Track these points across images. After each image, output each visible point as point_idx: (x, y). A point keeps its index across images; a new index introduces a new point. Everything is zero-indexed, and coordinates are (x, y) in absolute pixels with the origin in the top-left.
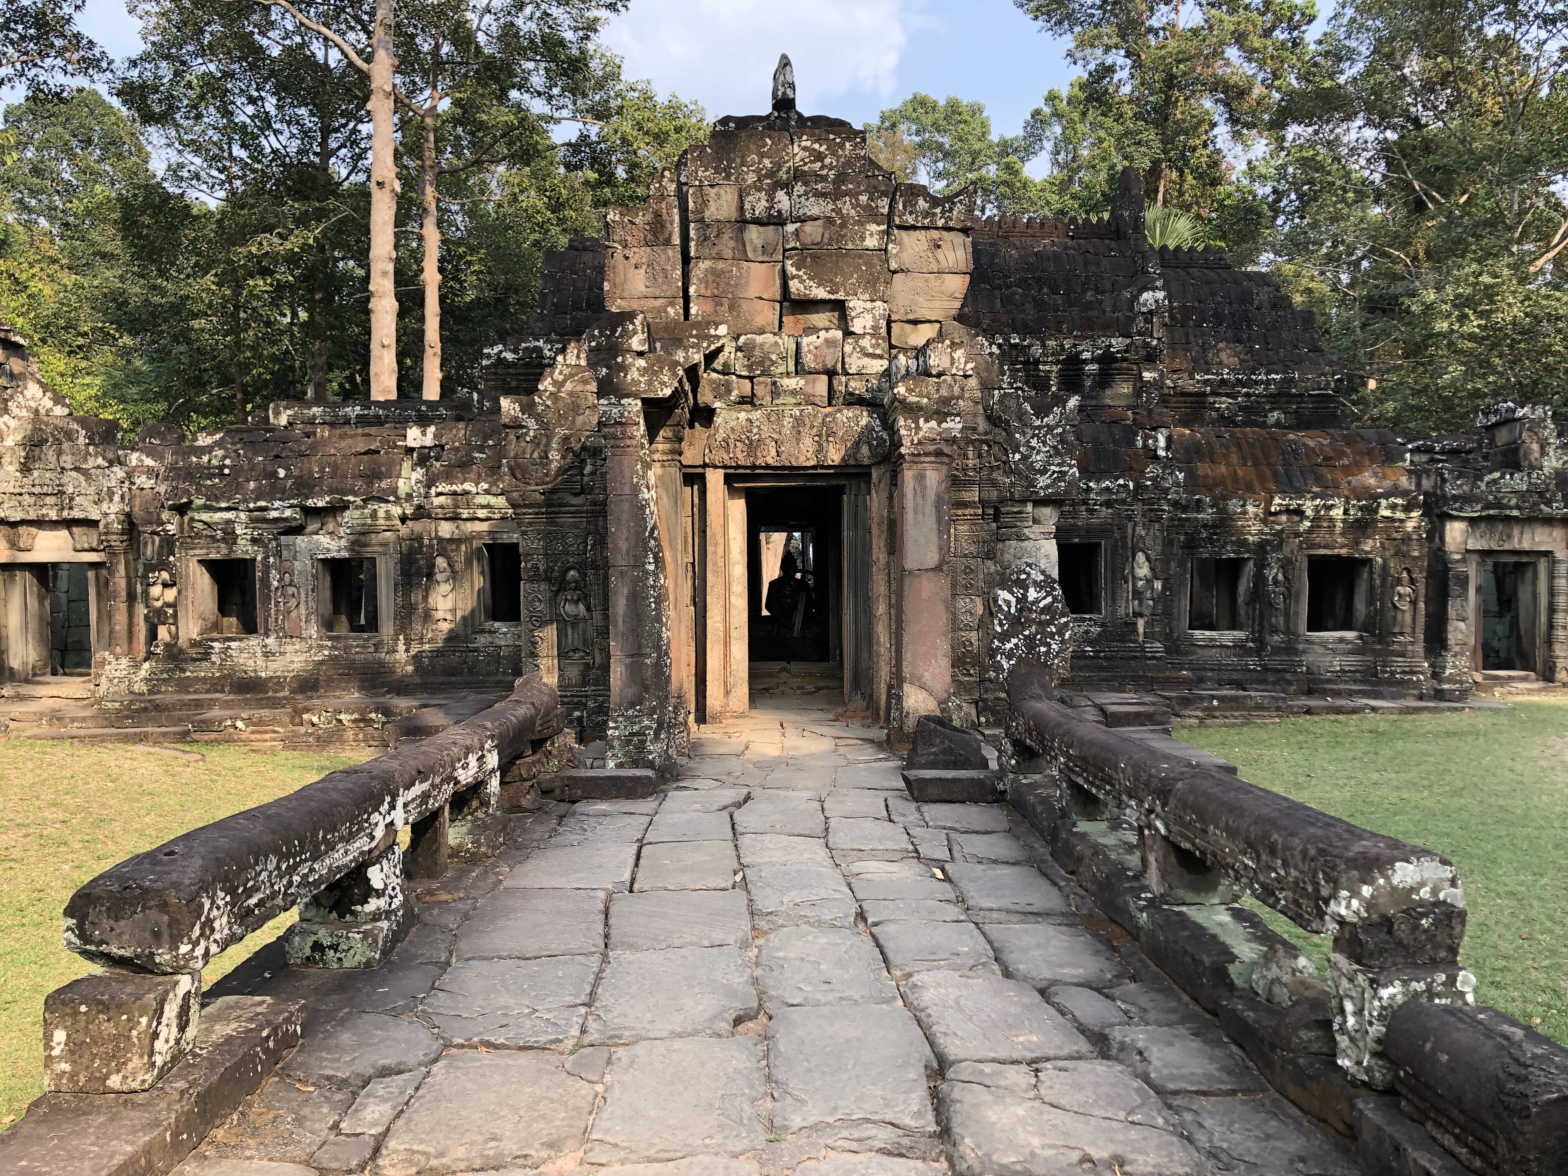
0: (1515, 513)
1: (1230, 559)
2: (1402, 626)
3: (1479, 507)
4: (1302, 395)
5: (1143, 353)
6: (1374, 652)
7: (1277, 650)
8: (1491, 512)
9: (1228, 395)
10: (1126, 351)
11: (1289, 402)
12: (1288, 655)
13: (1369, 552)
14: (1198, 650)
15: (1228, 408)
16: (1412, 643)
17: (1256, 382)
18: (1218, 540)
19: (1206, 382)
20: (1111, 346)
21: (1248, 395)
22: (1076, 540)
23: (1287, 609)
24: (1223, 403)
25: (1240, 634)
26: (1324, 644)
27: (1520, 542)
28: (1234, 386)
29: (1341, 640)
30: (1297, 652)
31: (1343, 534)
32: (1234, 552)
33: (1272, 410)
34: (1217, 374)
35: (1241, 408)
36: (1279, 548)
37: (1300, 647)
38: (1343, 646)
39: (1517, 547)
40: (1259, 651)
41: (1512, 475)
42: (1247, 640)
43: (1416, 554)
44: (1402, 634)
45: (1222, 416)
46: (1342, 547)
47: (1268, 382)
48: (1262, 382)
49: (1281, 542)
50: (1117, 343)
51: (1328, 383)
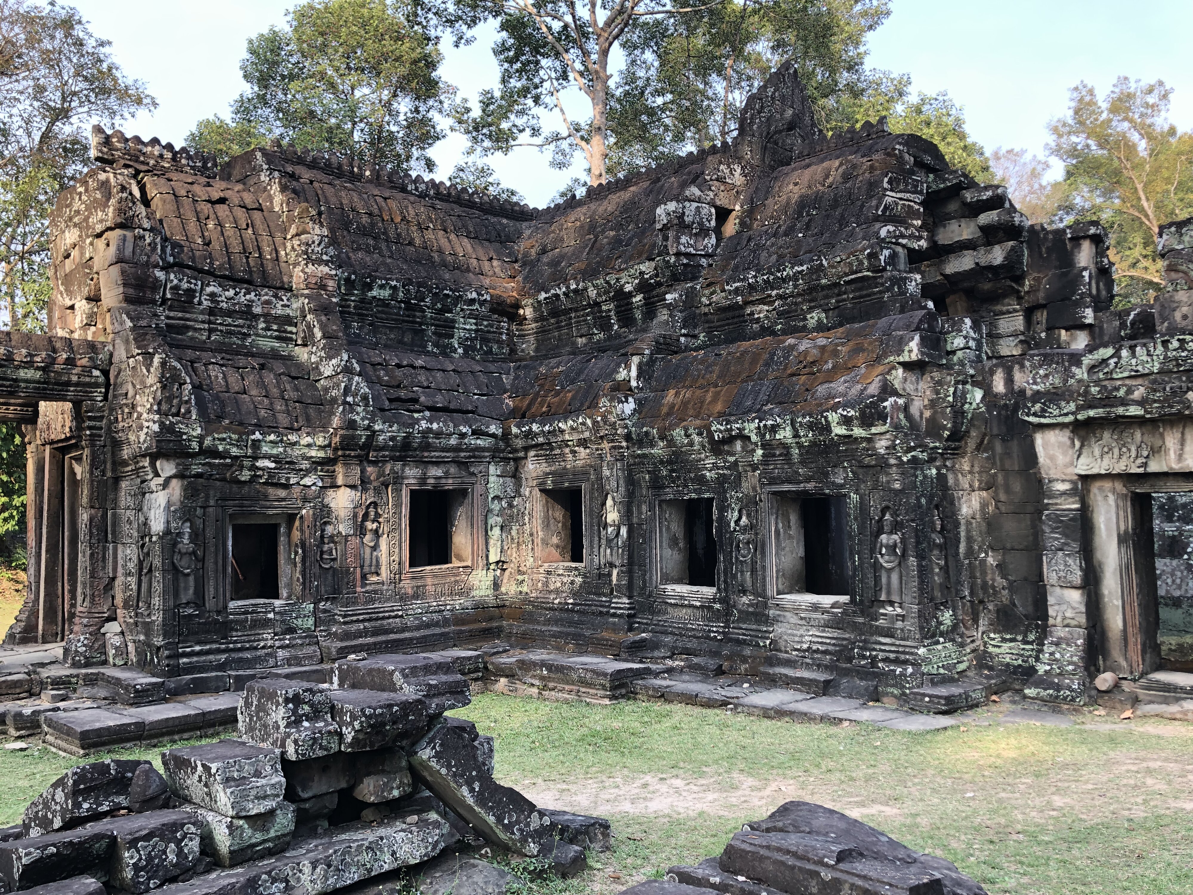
0: (1134, 411)
1: (690, 500)
2: (889, 593)
3: (1072, 406)
4: (836, 285)
5: (668, 273)
6: (855, 627)
7: (745, 616)
8: (1092, 413)
9: (762, 301)
10: (657, 275)
11: (827, 297)
12: (758, 622)
13: (842, 486)
14: (670, 610)
15: (767, 317)
16: (903, 618)
17: (784, 280)
18: (678, 478)
19: (737, 291)
20: (642, 273)
21: (780, 297)
22: (566, 484)
23: (754, 563)
24: (761, 311)
25: (708, 591)
26: (796, 610)
27: (1180, 457)
28: (763, 290)
29: (815, 608)
30: (766, 620)
31: (803, 463)
32: (695, 491)
33: (811, 309)
34: (742, 280)
35: (780, 314)
36: (737, 484)
37: (772, 613)
38: (818, 615)
39: (1176, 467)
40: (726, 615)
41: (1132, 348)
42: (714, 600)
43: (897, 486)
44: (891, 603)
45: (762, 327)
46: (808, 480)
47: (795, 278)
48: (789, 278)
49: (739, 477)
50: (647, 267)
51: (861, 263)
